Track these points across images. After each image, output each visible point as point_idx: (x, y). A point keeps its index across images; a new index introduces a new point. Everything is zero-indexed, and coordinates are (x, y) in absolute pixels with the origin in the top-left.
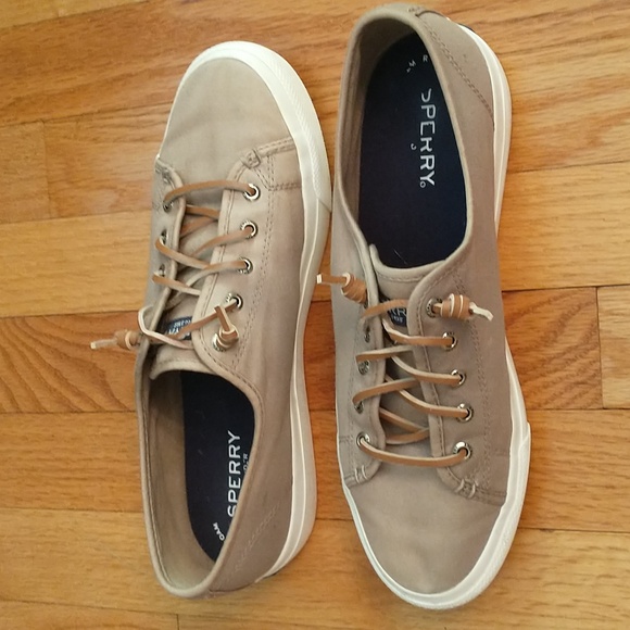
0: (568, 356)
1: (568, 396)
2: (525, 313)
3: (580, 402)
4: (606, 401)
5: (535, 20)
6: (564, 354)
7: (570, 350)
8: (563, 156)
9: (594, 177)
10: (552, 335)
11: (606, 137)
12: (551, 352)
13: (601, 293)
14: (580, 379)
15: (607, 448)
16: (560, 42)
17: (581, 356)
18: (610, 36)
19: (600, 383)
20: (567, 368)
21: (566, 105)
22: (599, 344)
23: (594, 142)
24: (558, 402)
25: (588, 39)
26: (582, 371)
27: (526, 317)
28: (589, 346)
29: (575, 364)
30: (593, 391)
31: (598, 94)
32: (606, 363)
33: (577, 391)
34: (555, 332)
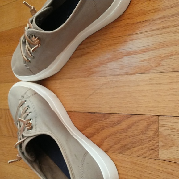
0: (149, 139)
1: (148, 153)
2: (137, 122)
3: (152, 156)
4: (160, 157)
5: (144, 22)
6: (148, 138)
7: (150, 137)
8: (150, 69)
9: (159, 77)
10: (145, 131)
11: (163, 63)
12: (144, 137)
13: (160, 118)
14: (152, 148)
15: (159, 174)
16: (150, 30)
17: (153, 140)
18: (166, 28)
19: (158, 150)
20: (149, 143)
21: (152, 52)
22: (158, 136)
23: (159, 65)
24: (145, 155)
25: (159, 29)
26: (153, 145)
27: (137, 124)
28: (155, 137)
29: (151, 142)
30: (156, 153)
31: (161, 48)
32: (161, 144)
33: (151, 152)
34: (145, 130)
